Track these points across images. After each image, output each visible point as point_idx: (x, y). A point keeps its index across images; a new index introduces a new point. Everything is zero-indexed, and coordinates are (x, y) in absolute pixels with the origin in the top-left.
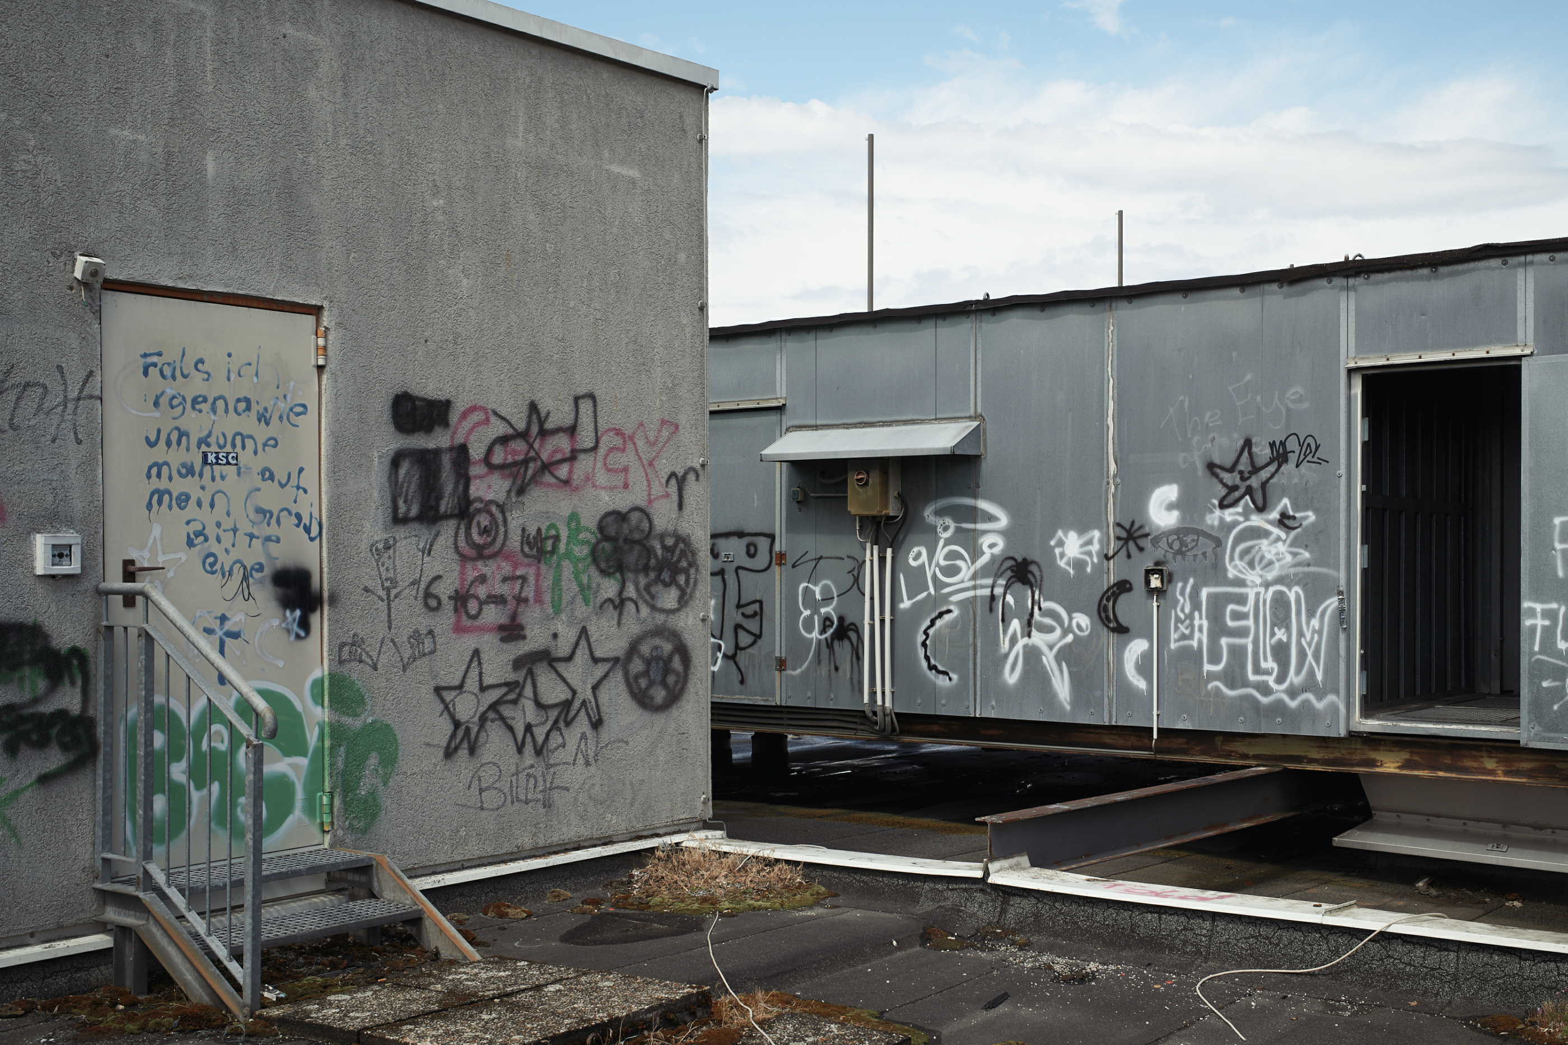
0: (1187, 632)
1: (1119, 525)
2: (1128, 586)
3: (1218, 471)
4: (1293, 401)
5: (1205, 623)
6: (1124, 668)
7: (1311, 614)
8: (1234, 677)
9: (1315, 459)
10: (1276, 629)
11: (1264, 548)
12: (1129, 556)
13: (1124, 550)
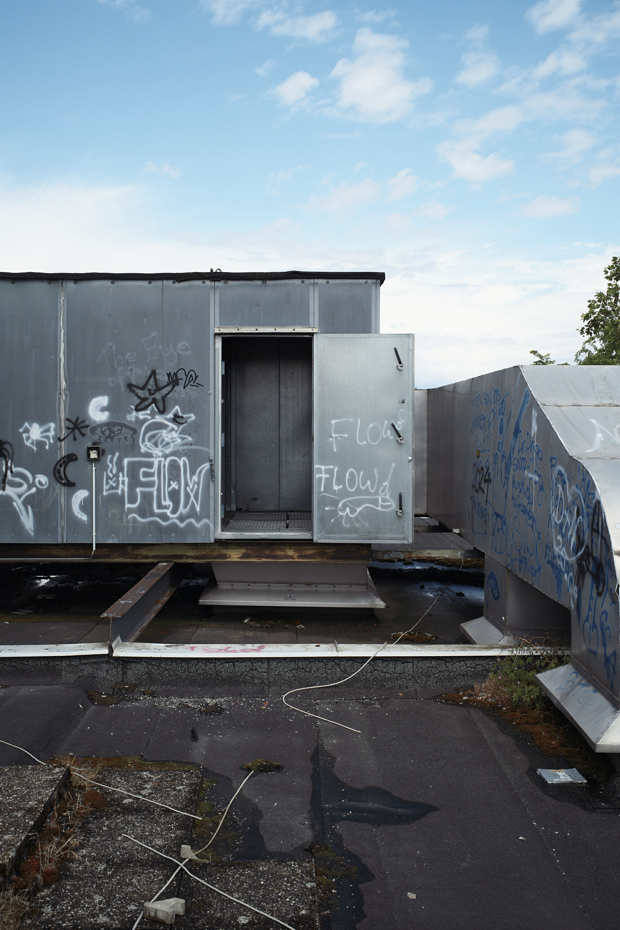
0: (114, 485)
1: (68, 420)
2: (74, 457)
3: (135, 389)
4: (181, 350)
5: (126, 480)
6: (72, 508)
7: (193, 473)
8: (145, 510)
9: (195, 384)
10: (171, 482)
11: (164, 435)
12: (75, 439)
13: (72, 435)
